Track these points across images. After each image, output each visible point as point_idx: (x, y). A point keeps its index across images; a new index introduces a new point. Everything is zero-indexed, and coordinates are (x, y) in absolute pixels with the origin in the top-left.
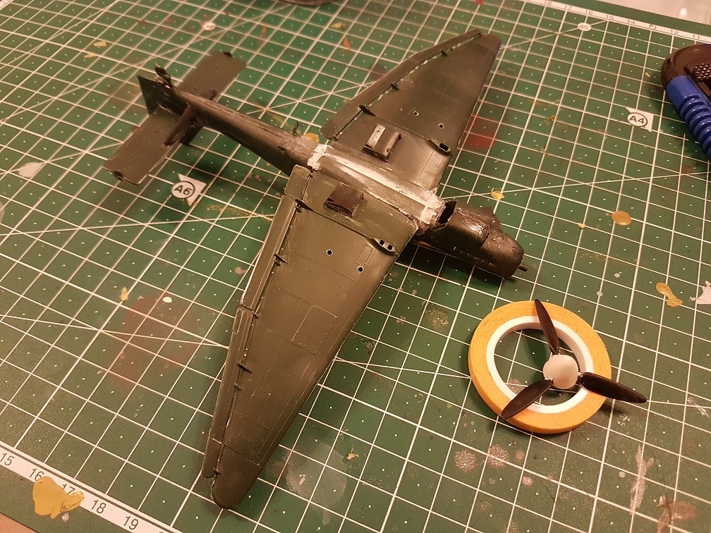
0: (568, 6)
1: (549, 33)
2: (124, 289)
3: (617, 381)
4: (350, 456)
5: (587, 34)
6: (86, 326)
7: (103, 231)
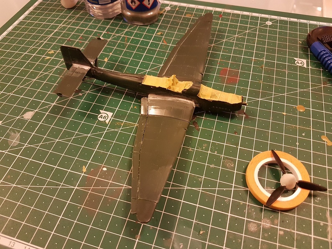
0: (260, 15)
1: (254, 28)
2: (84, 167)
3: (312, 182)
4: (201, 232)
5: (270, 26)
6: (69, 187)
7: (69, 141)
